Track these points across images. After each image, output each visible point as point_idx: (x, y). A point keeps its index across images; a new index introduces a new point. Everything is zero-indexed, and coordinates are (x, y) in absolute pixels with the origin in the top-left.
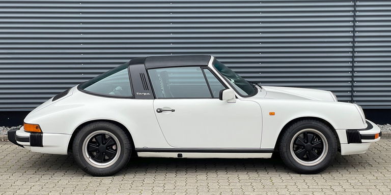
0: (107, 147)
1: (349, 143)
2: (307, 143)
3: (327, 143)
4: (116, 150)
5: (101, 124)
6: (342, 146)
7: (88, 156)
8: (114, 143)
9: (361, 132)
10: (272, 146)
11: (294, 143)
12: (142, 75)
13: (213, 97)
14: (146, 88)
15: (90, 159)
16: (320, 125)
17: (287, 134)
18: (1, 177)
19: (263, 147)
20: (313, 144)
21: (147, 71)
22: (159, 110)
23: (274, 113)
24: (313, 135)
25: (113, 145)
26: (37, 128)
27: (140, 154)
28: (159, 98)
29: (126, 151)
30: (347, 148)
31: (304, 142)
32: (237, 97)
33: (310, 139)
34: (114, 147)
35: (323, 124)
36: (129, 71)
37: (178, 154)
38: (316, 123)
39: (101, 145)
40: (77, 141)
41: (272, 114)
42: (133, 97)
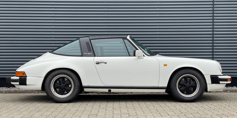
0: (65, 85)
1: (212, 84)
2: (187, 83)
3: (199, 83)
4: (71, 87)
5: (62, 71)
6: (208, 85)
7: (54, 91)
8: (69, 83)
9: (219, 77)
10: (165, 85)
11: (179, 84)
12: (87, 43)
13: (130, 56)
14: (90, 50)
15: (55, 92)
16: (195, 72)
17: (175, 77)
18: (1, 104)
19: (160, 86)
20: (190, 84)
21: (90, 41)
22: (97, 63)
23: (167, 65)
24: (190, 79)
25: (69, 84)
26: (23, 74)
27: (86, 90)
28: (97, 56)
29: (77, 87)
30: (211, 87)
31: (185, 83)
32: (144, 56)
33: (188, 81)
34: (70, 86)
35: (196, 71)
36: (80, 41)
37: (109, 90)
38: (192, 71)
39: (62, 84)
40: (48, 81)
41: (165, 65)
42: (82, 56)
